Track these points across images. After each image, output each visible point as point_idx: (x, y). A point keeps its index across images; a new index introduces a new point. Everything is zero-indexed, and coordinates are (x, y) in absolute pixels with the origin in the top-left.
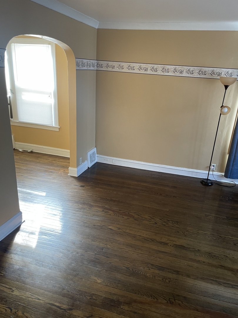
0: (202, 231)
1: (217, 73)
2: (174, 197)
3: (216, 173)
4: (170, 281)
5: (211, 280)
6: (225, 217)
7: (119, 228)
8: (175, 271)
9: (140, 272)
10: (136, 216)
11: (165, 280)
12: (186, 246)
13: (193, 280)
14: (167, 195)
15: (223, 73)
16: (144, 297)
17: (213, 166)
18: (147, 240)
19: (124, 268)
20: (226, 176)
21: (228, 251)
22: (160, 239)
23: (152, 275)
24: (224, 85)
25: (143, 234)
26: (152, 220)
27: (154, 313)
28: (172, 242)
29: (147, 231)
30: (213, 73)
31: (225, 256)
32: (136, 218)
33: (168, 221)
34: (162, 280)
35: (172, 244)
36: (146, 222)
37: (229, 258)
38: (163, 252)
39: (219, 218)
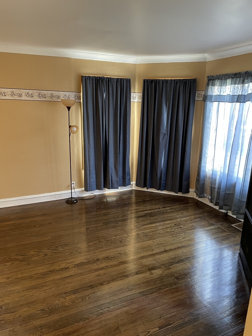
0: (91, 242)
1: (56, 96)
2: (49, 224)
3: (77, 189)
4: (89, 298)
5: (120, 277)
6: (102, 224)
7: (7, 278)
8: (88, 287)
9: (58, 306)
10: (20, 258)
11: (85, 299)
12: (85, 261)
13: (107, 285)
14: (42, 225)
15: (61, 96)
16: (74, 325)
17: (73, 184)
18: (46, 274)
19: (38, 312)
20: (86, 190)
21: (119, 249)
22: (58, 267)
23: (70, 302)
24: (67, 107)
25: (39, 271)
26: (41, 253)
27: (92, 332)
28: (71, 264)
29: (41, 266)
30: (52, 96)
31: (119, 254)
32: (22, 259)
33: (57, 247)
34: (82, 301)
35: (73, 266)
36: (36, 258)
37: (123, 254)
38: (68, 277)
39: (98, 226)
